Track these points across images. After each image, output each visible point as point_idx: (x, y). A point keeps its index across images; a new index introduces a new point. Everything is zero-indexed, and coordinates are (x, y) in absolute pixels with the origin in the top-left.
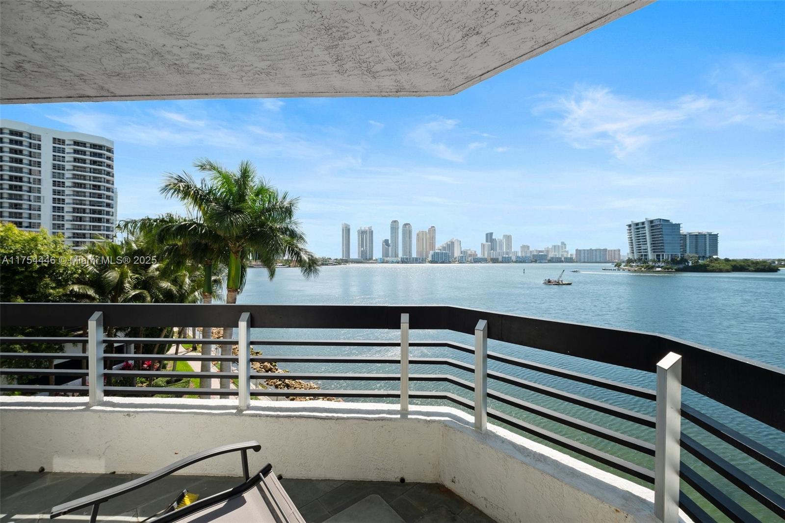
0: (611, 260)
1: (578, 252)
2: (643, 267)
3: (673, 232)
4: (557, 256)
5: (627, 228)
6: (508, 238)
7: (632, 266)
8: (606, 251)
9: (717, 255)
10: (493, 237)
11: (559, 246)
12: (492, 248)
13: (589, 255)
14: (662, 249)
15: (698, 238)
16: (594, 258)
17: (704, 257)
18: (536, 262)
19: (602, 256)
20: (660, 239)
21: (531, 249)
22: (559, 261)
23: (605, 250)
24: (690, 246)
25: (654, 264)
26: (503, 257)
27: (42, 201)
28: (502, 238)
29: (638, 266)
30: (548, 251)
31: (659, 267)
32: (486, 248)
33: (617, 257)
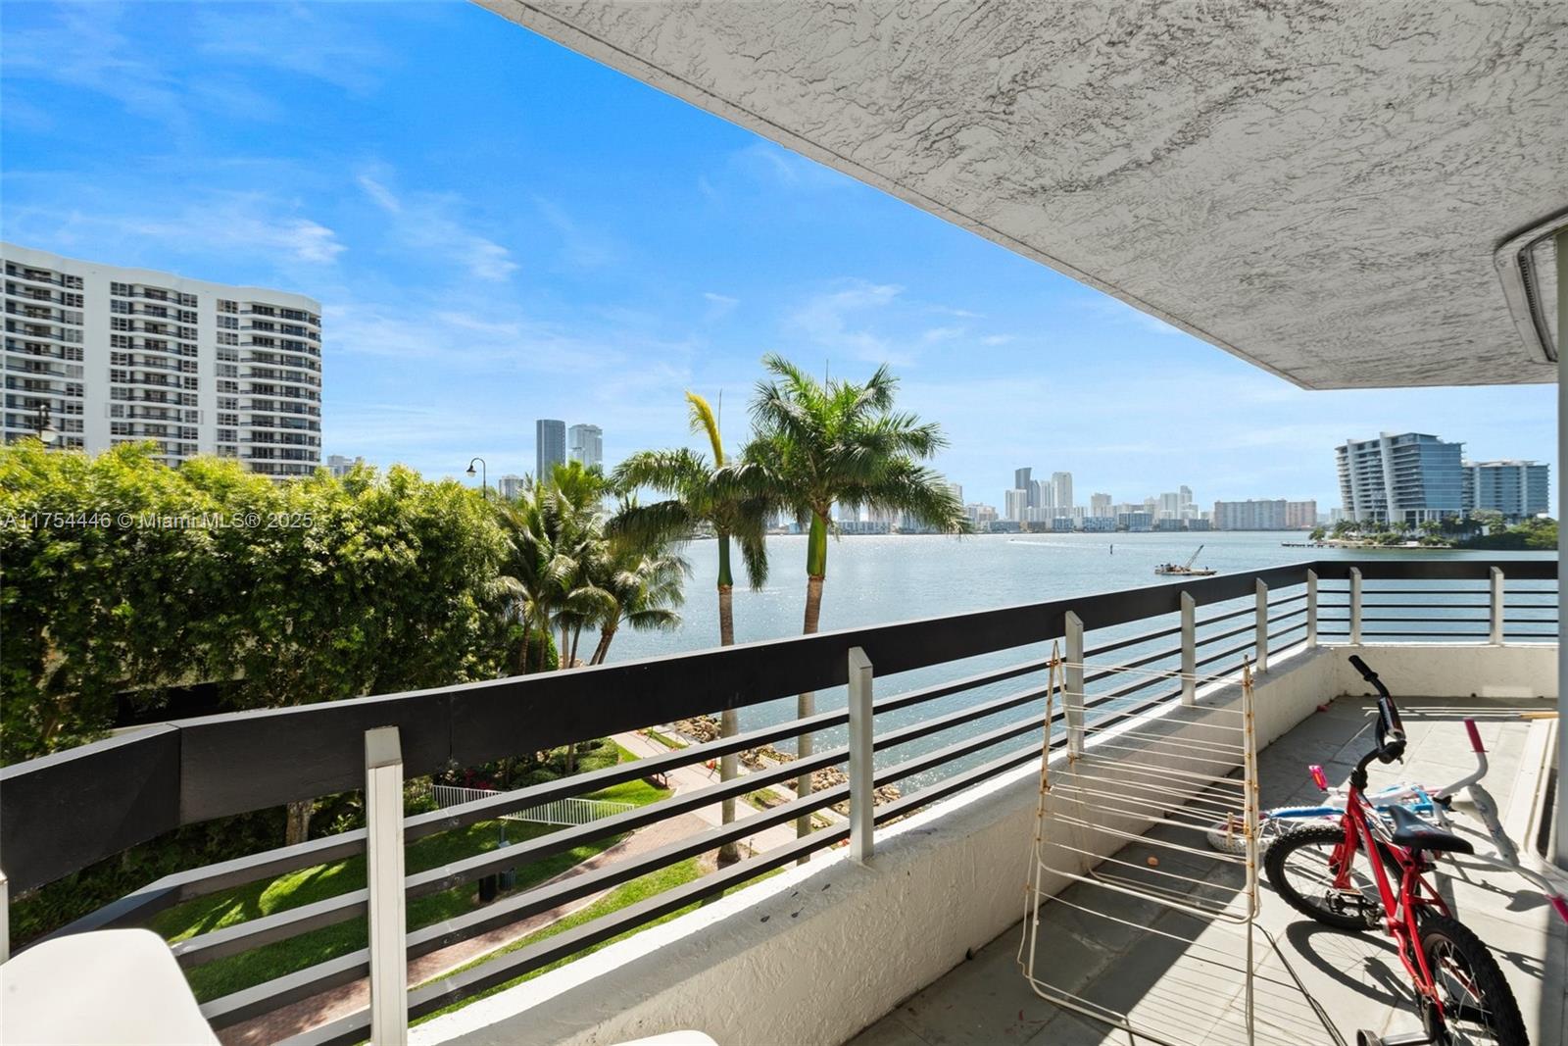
0: (1296, 523)
1: (1220, 506)
2: (1375, 538)
3: (1445, 462)
4: (1173, 518)
5: (1337, 454)
6: (1064, 480)
7: (1349, 538)
8: (1284, 506)
9: (1547, 512)
10: (1032, 478)
11: (1176, 496)
12: (1030, 500)
13: (1245, 515)
14: (1420, 499)
15: (1500, 475)
16: (1257, 520)
17: (1515, 517)
18: (1126, 529)
19: (1275, 516)
20: (1415, 477)
21: (1114, 503)
22: (1178, 527)
23: (1282, 503)
24: (1482, 492)
25: (1400, 534)
26: (1054, 521)
27: (199, 419)
28: (1050, 481)
29: (1363, 537)
30: (1152, 506)
31: (1413, 539)
32: (1017, 500)
33: (1309, 518)
